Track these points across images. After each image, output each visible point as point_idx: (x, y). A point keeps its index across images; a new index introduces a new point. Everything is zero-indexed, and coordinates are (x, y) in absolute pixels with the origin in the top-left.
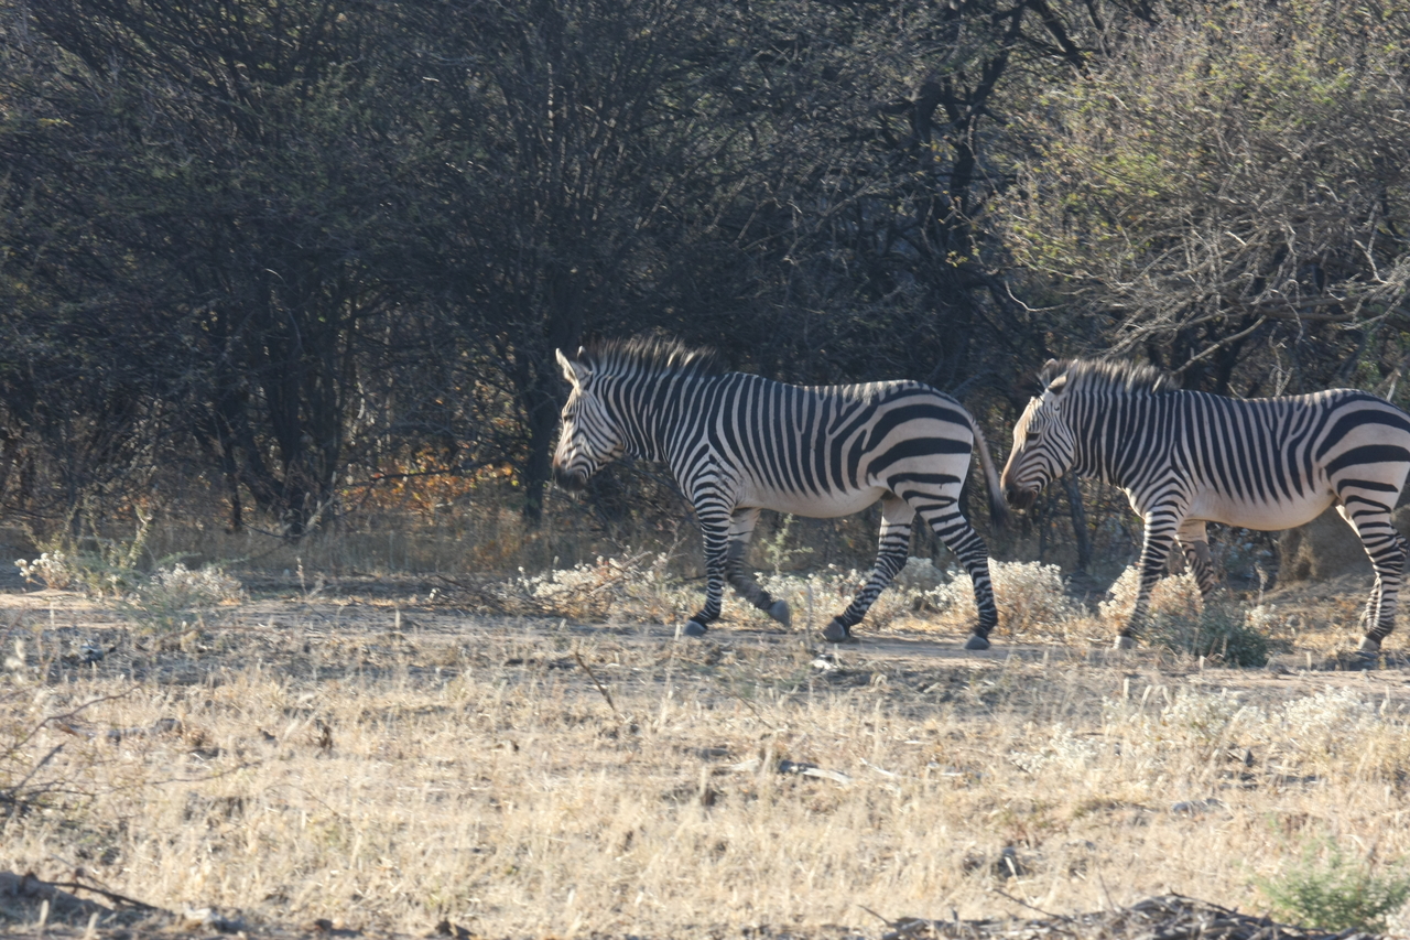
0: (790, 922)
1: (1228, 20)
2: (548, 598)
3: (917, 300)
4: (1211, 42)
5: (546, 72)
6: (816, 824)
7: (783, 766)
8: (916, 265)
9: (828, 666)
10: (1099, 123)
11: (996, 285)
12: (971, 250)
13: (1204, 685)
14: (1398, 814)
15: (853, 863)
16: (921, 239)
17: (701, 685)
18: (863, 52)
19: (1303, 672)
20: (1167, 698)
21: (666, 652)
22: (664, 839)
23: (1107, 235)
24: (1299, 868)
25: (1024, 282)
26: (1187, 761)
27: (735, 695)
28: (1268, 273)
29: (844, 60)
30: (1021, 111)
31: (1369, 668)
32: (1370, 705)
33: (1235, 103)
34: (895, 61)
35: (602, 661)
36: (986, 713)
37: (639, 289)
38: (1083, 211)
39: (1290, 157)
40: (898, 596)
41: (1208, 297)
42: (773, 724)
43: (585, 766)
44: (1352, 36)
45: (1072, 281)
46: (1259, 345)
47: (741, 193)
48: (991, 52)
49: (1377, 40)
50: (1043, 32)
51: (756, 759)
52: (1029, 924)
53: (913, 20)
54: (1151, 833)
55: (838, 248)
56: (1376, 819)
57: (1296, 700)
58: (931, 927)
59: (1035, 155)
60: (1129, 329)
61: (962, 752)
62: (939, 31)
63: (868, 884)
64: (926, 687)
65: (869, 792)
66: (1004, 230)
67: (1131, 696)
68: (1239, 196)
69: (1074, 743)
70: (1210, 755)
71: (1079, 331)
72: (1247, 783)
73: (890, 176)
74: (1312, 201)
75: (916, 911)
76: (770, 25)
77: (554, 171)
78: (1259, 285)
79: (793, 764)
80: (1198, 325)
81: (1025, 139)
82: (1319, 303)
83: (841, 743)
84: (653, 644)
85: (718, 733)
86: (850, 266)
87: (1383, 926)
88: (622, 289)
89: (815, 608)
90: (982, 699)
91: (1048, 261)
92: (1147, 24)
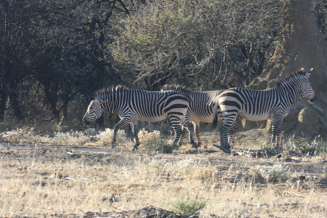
0: (62, 213)
1: (163, 4)
2: (5, 138)
3: (91, 68)
4: (159, 9)
5: (4, 15)
6: (68, 190)
7: (61, 177)
8: (91, 60)
9: (71, 153)
10: (133, 27)
11: (110, 65)
12: (104, 57)
13: (158, 158)
14: (202, 187)
15: (77, 199)
16: (92, 54)
17: (41, 158)
18: (78, 11)
19: (181, 154)
20: (149, 160)
21: (33, 150)
22: (33, 194)
23: (135, 54)
24: (180, 200)
25: (116, 64)
26: (154, 175)
27: (49, 160)
28: (172, 62)
29: (74, 13)
30: (115, 25)
31: (196, 154)
32: (196, 162)
33: (165, 23)
34: (86, 13)
35: (18, 152)
36: (108, 164)
37: (26, 66)
38: (130, 48)
39: (177, 35)
40: (87, 137)
41: (159, 68)
42: (58, 167)
43: (14, 177)
44: (192, 8)
45: (127, 64)
46: (170, 79)
47: (50, 43)
48: (108, 11)
49: (197, 9)
50: (120, 6)
51: (54, 175)
52: (117, 213)
53: (90, 3)
54: (146, 192)
55: (73, 56)
56: (197, 188)
57: (179, 161)
58: (95, 214)
59: (119, 35)
60: (141, 75)
61: (102, 173)
62: (96, 6)
63: (80, 204)
64: (94, 158)
65: (80, 183)
66: (112, 52)
67: (141, 160)
68: (166, 44)
69: (128, 171)
70: (159, 174)
71: (129, 76)
72: (168, 180)
73: (85, 40)
74: (182, 46)
75: (91, 210)
76: (57, 4)
77: (6, 38)
78: (170, 65)
79: (63, 176)
80: (156, 74)
81: (116, 31)
82: (184, 69)
83: (74, 171)
84: (30, 148)
85: (45, 169)
86: (76, 60)
87: (199, 213)
88: (22, 66)
89: (68, 140)
90: (107, 161)
91: (122, 59)
92: (144, 5)
